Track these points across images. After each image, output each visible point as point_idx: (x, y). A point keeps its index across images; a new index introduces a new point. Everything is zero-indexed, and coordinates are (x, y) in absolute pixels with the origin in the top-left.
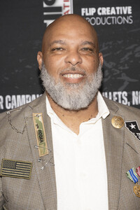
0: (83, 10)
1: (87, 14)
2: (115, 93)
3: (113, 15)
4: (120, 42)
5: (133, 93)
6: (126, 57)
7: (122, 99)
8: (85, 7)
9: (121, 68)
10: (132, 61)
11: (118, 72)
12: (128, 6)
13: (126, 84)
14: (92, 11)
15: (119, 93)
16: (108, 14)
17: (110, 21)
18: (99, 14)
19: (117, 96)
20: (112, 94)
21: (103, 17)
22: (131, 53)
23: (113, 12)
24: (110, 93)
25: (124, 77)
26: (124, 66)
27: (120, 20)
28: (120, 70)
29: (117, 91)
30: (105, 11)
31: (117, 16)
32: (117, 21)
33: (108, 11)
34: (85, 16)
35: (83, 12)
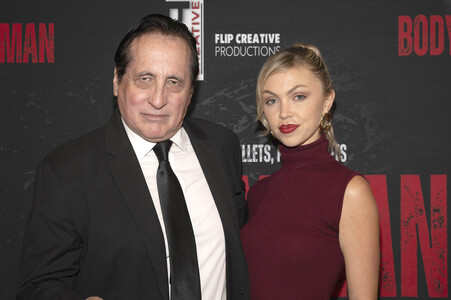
0: (217, 35)
1: (222, 42)
2: (255, 147)
3: (256, 44)
7: (264, 154)
12: (275, 33)
14: (229, 38)
15: (261, 146)
16: (250, 42)
17: (251, 51)
18: (238, 42)
19: (258, 150)
20: (251, 147)
21: (243, 46)
23: (256, 40)
24: (249, 146)
27: (264, 51)
29: (258, 144)
30: (245, 38)
31: (260, 45)
32: (260, 52)
33: (250, 38)
34: (219, 44)
35: (217, 39)
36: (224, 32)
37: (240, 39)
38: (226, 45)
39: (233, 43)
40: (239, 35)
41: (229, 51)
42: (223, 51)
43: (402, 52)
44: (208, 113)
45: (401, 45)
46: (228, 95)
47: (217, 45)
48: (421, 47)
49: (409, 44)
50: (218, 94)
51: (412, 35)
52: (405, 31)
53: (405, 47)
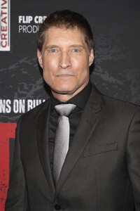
0: (20, 17)
1: (24, 22)
8: (22, 15)
14: (29, 19)
18: (36, 22)
30: (41, 19)
34: (22, 24)
35: (20, 20)
36: (26, 14)
37: (37, 20)
38: (27, 24)
39: (32, 23)
40: (36, 17)
41: (30, 29)
42: (25, 29)
44: (13, 75)
46: (28, 62)
47: (20, 24)
50: (21, 61)
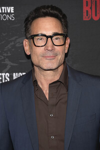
4: (4, 35)
5: (14, 74)
6: (9, 46)
7: (5, 79)
9: (5, 55)
10: (13, 50)
11: (3, 58)
12: (11, 6)
13: (9, 67)
19: (1, 76)
22: (13, 43)
25: (7, 62)
26: (7, 54)
28: (4, 56)
29: (2, 73)
43: (85, 18)
45: (85, 14)
48: (96, 15)
49: (90, 13)
51: (91, 8)
52: (87, 6)
53: (87, 15)
